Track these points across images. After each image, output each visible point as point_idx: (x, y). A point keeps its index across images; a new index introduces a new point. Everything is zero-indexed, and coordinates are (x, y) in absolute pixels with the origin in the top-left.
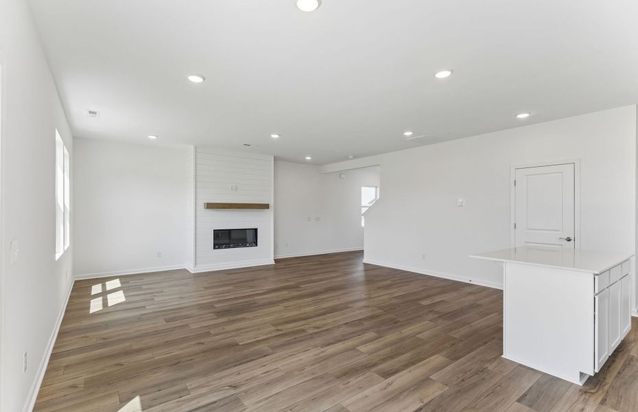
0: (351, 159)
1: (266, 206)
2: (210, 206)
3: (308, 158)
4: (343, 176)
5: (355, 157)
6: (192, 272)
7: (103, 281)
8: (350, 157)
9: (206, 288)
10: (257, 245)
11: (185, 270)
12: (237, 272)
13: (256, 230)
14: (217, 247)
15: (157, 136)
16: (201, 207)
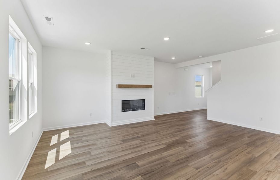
0: (201, 58)
1: (151, 86)
2: (120, 86)
3: (173, 58)
4: (187, 70)
5: (203, 57)
6: (110, 126)
7: (58, 132)
8: (200, 57)
9: (124, 141)
10: (145, 109)
11: (105, 124)
12: (136, 126)
13: (144, 100)
14: (123, 110)
15: (90, 43)
16: (115, 87)
